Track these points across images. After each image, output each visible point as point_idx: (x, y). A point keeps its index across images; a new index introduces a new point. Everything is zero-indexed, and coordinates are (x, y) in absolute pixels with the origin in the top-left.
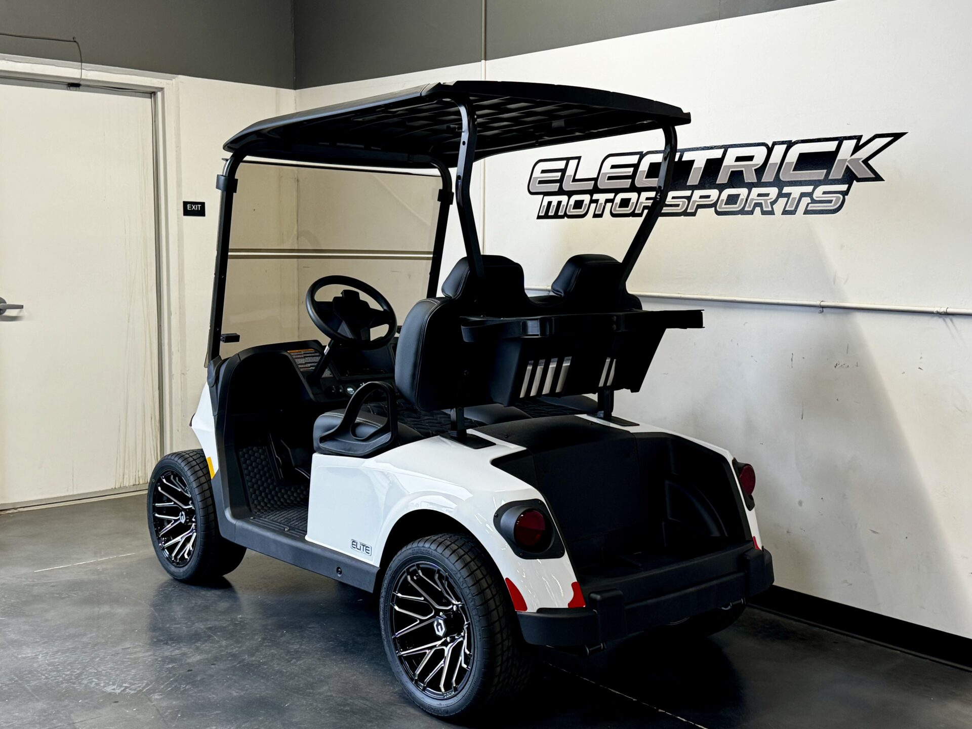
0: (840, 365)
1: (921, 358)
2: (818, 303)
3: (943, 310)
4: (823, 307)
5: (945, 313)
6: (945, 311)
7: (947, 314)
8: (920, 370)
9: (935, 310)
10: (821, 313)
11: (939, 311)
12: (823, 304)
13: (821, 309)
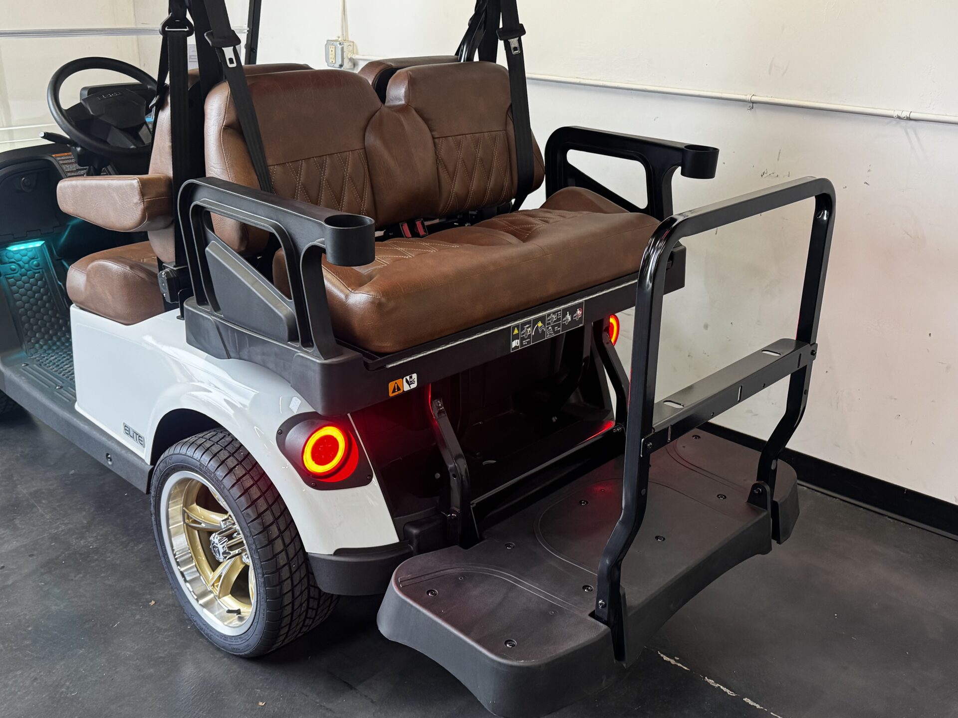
0: (768, 174)
1: (869, 171)
2: (748, 97)
3: (905, 114)
4: (753, 102)
5: (907, 118)
6: (908, 116)
7: (909, 119)
8: (865, 184)
9: (895, 114)
10: (750, 109)
11: (900, 115)
12: (754, 98)
13: (751, 105)
